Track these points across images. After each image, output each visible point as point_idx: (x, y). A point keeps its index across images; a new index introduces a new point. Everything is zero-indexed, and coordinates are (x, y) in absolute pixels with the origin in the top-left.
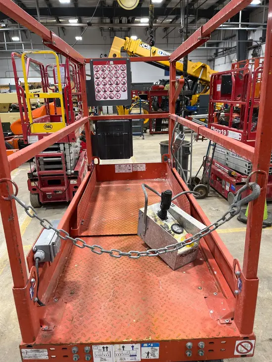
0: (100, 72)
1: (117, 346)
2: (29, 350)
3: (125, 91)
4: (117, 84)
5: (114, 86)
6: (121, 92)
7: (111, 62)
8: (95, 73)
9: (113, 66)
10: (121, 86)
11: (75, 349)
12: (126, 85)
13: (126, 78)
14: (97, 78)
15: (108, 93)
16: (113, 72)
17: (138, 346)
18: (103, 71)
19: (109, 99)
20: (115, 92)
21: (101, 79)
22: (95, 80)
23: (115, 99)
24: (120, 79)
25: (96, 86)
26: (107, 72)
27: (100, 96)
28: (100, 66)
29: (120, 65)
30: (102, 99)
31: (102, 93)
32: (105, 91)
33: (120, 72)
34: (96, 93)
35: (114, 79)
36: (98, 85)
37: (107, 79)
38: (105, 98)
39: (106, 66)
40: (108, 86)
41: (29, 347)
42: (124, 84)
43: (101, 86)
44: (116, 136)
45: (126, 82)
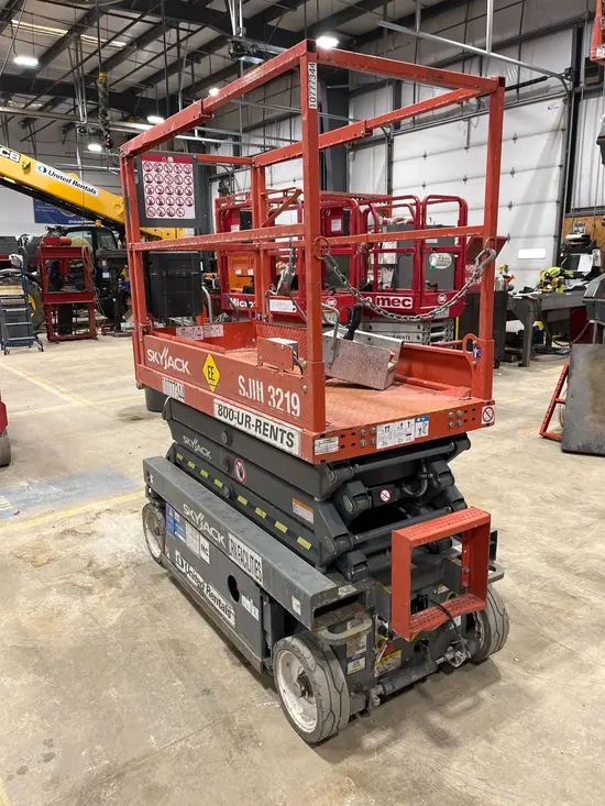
0: (153, 173)
1: (398, 424)
2: (321, 441)
3: (190, 205)
4: (179, 194)
5: (175, 196)
6: (185, 207)
7: (171, 159)
8: (145, 173)
9: (173, 164)
10: (184, 196)
11: (363, 431)
12: (193, 196)
13: (192, 186)
14: (148, 182)
15: (166, 206)
16: (173, 174)
17: (413, 421)
18: (157, 171)
19: (167, 217)
20: (176, 207)
21: (154, 184)
22: (145, 184)
23: (176, 217)
24: (184, 186)
25: (146, 195)
26: (163, 173)
27: (154, 211)
28: (153, 163)
29: (183, 165)
30: (157, 216)
31: (156, 206)
32: (161, 204)
33: (183, 175)
34: (147, 206)
35: (174, 185)
36: (150, 192)
37: (164, 185)
38: (161, 214)
39: (163, 164)
40: (165, 196)
41: (323, 436)
42: (190, 194)
43: (155, 195)
44: (181, 277)
45: (192, 191)
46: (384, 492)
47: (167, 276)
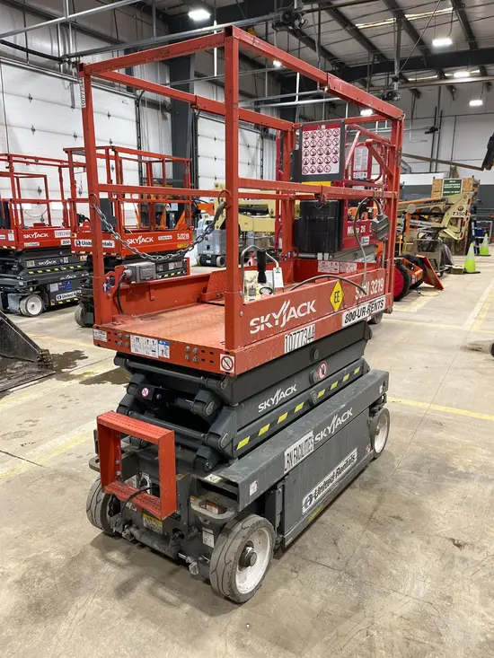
0: (310, 140)
1: (145, 339)
3: (336, 162)
4: (328, 154)
5: (324, 156)
6: (331, 164)
7: (323, 127)
8: (304, 140)
9: (325, 131)
10: (332, 155)
12: (338, 155)
13: (339, 146)
14: (306, 147)
15: (316, 165)
16: (325, 138)
17: (156, 341)
18: (313, 138)
19: (317, 173)
20: (324, 164)
21: (310, 148)
22: (303, 149)
23: (324, 173)
24: (332, 147)
25: (303, 157)
26: (317, 139)
27: (308, 169)
28: (310, 132)
29: (332, 130)
30: (309, 173)
31: (309, 165)
32: (313, 163)
33: (332, 138)
34: (303, 166)
35: (324, 147)
36: (306, 155)
37: (317, 148)
38: (312, 172)
39: (317, 131)
40: (317, 156)
42: (336, 153)
43: (309, 157)
44: (320, 220)
45: (338, 151)
46: (146, 389)
47: (310, 220)
